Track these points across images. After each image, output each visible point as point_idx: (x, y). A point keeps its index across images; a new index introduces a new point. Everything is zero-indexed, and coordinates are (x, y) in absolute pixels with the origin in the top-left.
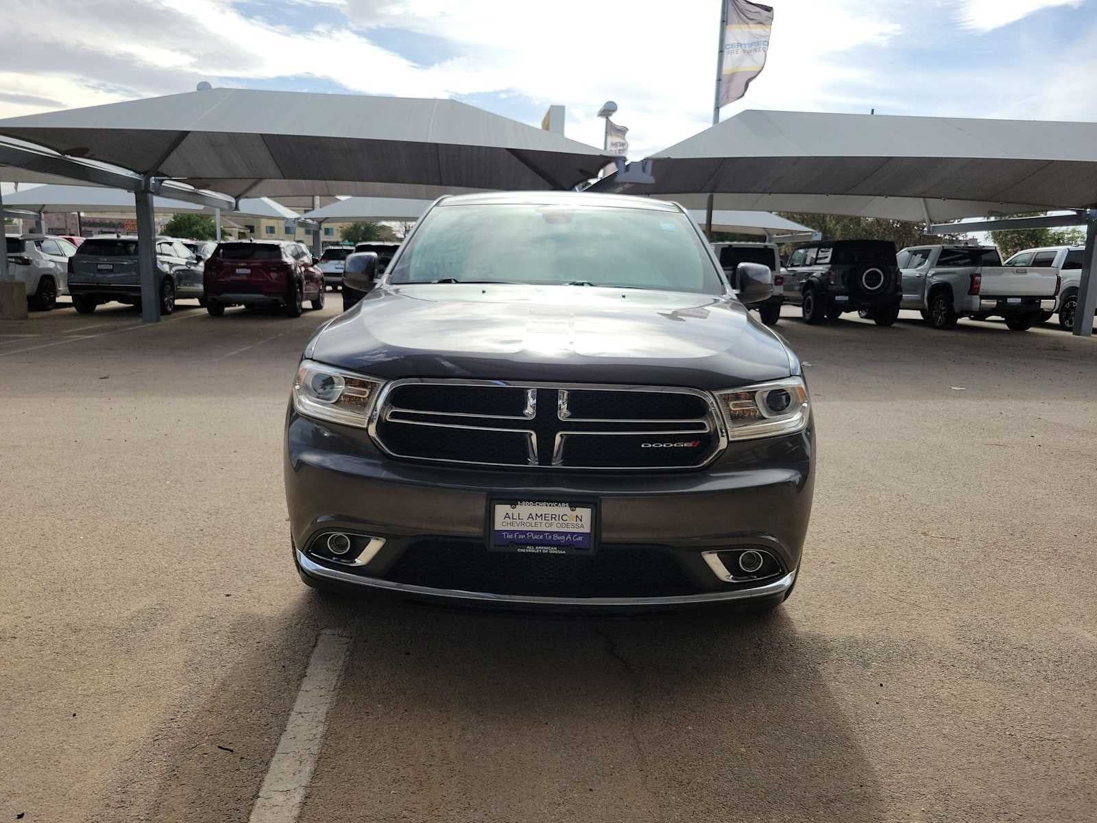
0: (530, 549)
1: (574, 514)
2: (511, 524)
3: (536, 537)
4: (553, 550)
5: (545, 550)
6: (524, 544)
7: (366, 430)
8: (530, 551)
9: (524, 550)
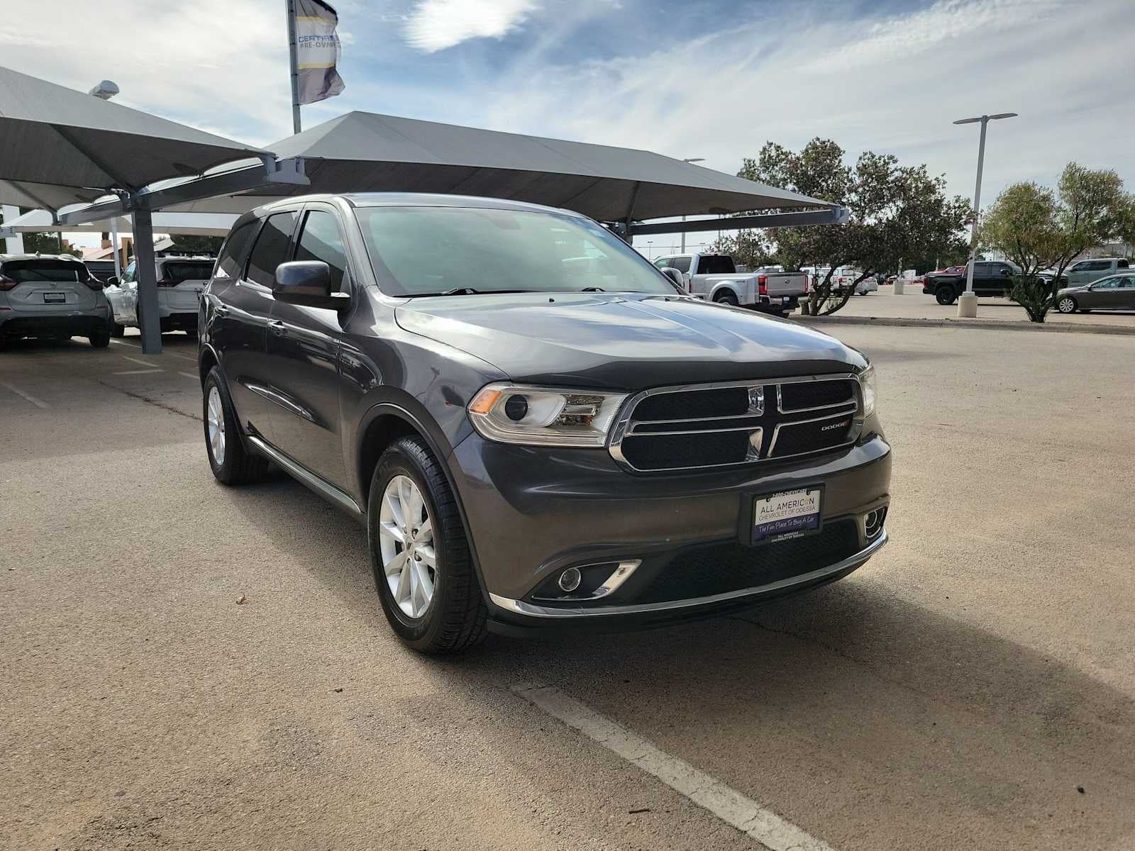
0: (781, 538)
1: (809, 497)
2: (766, 517)
3: (782, 525)
4: (796, 535)
5: (789, 536)
6: (775, 534)
7: (606, 449)
8: (780, 539)
9: (776, 540)
